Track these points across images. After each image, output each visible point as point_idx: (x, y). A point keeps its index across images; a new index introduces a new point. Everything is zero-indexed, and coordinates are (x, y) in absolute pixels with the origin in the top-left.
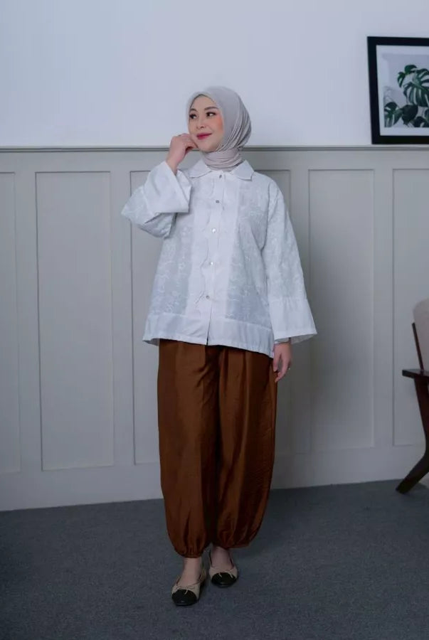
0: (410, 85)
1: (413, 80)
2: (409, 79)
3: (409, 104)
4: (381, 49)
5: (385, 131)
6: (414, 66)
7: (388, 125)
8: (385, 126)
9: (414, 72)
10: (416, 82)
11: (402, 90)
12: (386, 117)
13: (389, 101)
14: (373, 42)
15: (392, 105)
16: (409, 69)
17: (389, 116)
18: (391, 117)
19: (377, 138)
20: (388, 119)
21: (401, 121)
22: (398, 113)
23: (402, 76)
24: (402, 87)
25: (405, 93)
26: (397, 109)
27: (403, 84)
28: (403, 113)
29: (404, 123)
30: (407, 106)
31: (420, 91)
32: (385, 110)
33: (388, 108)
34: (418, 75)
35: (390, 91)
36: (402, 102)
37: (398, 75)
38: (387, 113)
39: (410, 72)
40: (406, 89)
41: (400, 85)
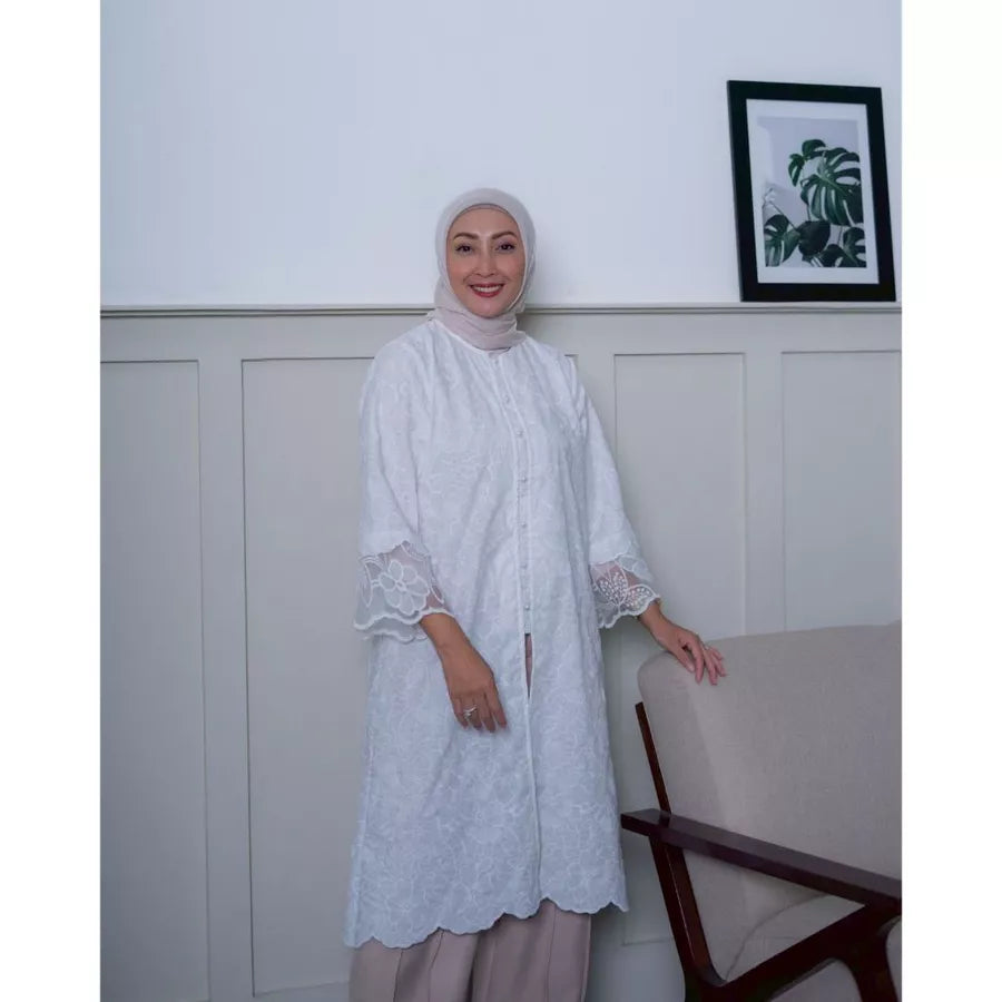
0: (813, 180)
1: (819, 170)
2: (811, 168)
3: (814, 219)
4: (755, 108)
5: (766, 275)
6: (819, 143)
7: (773, 262)
8: (767, 265)
9: (820, 154)
10: (825, 176)
11: (799, 189)
12: (768, 246)
13: (773, 212)
14: (741, 93)
15: (779, 221)
16: (812, 148)
17: (773, 243)
18: (777, 246)
19: (753, 289)
20: (773, 249)
21: (797, 254)
22: (791, 236)
23: (798, 162)
24: (799, 185)
25: (804, 197)
26: (790, 228)
27: (801, 178)
28: (802, 238)
29: (804, 259)
30: (808, 223)
31: (833, 192)
32: (767, 232)
33: (772, 228)
34: (828, 161)
35: (773, 193)
36: (798, 215)
37: (791, 160)
38: (770, 238)
39: (813, 155)
40: (807, 188)
41: (795, 181)
